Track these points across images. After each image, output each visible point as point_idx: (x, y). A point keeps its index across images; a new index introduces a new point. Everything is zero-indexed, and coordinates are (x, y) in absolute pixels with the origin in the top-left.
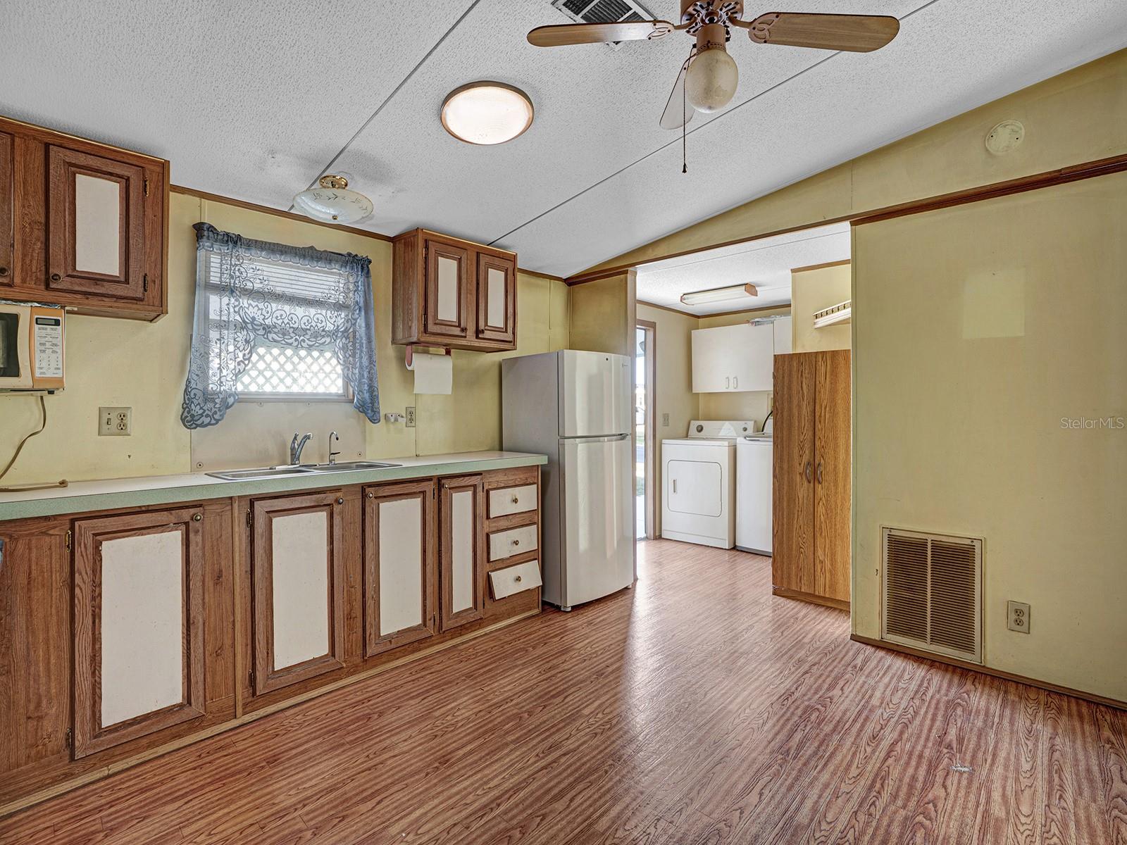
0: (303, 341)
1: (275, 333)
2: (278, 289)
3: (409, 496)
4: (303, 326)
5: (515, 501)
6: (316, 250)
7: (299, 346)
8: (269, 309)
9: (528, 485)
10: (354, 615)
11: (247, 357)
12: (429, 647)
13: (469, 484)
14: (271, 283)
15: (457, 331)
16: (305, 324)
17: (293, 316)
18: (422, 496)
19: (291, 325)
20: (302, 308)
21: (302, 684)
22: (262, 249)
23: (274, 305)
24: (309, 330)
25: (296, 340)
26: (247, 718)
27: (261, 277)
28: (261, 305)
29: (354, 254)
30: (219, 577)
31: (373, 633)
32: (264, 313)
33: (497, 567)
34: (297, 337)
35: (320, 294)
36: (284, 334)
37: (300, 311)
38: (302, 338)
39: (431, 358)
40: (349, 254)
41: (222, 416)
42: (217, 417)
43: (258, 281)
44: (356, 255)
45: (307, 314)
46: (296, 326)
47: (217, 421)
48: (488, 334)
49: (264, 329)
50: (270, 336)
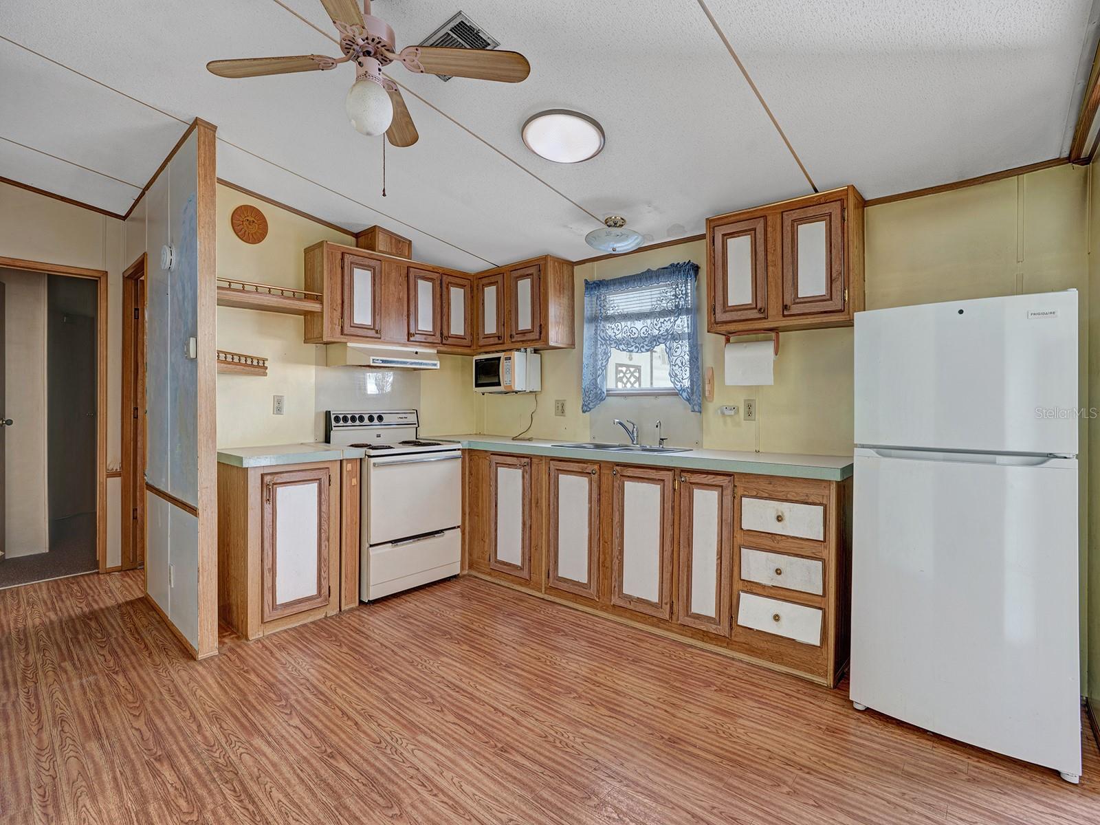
0: (643, 347)
1: (624, 344)
2: (625, 310)
3: (650, 481)
4: (642, 335)
5: (779, 519)
6: (652, 271)
7: (640, 351)
8: (620, 327)
9: (807, 503)
10: (607, 565)
11: (604, 364)
12: (667, 630)
13: (714, 483)
14: (620, 308)
15: (754, 314)
16: (644, 333)
17: (633, 329)
18: (662, 484)
19: (632, 336)
20: (642, 321)
21: (574, 595)
22: (614, 284)
23: (623, 323)
24: (647, 337)
25: (636, 347)
26: (546, 597)
27: (612, 306)
28: (613, 326)
29: (676, 263)
30: (537, 503)
31: (616, 585)
32: (615, 331)
33: (754, 591)
34: (637, 345)
35: (650, 307)
36: (628, 344)
37: (639, 324)
38: (642, 344)
39: (746, 347)
40: (672, 265)
41: (595, 406)
42: (590, 406)
43: (611, 309)
44: (678, 264)
45: (645, 325)
46: (636, 336)
47: (590, 409)
48: (795, 309)
49: (615, 342)
50: (621, 347)
